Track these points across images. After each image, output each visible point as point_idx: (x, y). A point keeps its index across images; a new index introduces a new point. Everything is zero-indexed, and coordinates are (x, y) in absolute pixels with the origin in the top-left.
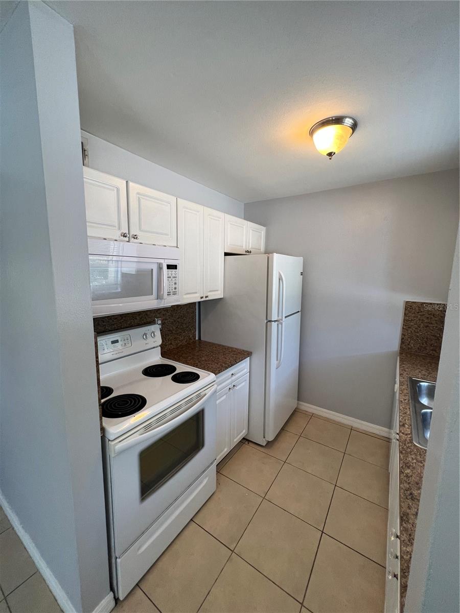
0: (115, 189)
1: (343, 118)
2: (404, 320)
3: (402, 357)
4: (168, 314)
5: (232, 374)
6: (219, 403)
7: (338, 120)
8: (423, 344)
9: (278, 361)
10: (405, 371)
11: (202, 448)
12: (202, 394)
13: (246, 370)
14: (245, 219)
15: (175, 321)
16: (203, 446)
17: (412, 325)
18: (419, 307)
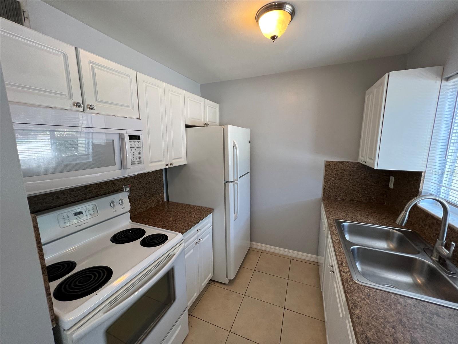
0: (62, 54)
1: (285, 4)
2: (325, 175)
3: (325, 203)
4: (136, 181)
5: (198, 230)
6: (187, 258)
7: (280, 6)
8: (338, 192)
9: (235, 214)
10: (331, 214)
11: (173, 302)
12: (171, 254)
13: (209, 224)
14: (202, 96)
15: (143, 187)
16: (174, 299)
17: (330, 179)
18: (335, 165)
